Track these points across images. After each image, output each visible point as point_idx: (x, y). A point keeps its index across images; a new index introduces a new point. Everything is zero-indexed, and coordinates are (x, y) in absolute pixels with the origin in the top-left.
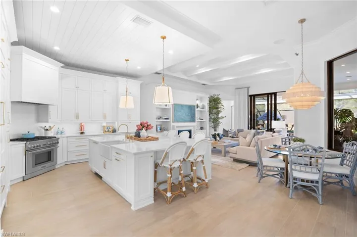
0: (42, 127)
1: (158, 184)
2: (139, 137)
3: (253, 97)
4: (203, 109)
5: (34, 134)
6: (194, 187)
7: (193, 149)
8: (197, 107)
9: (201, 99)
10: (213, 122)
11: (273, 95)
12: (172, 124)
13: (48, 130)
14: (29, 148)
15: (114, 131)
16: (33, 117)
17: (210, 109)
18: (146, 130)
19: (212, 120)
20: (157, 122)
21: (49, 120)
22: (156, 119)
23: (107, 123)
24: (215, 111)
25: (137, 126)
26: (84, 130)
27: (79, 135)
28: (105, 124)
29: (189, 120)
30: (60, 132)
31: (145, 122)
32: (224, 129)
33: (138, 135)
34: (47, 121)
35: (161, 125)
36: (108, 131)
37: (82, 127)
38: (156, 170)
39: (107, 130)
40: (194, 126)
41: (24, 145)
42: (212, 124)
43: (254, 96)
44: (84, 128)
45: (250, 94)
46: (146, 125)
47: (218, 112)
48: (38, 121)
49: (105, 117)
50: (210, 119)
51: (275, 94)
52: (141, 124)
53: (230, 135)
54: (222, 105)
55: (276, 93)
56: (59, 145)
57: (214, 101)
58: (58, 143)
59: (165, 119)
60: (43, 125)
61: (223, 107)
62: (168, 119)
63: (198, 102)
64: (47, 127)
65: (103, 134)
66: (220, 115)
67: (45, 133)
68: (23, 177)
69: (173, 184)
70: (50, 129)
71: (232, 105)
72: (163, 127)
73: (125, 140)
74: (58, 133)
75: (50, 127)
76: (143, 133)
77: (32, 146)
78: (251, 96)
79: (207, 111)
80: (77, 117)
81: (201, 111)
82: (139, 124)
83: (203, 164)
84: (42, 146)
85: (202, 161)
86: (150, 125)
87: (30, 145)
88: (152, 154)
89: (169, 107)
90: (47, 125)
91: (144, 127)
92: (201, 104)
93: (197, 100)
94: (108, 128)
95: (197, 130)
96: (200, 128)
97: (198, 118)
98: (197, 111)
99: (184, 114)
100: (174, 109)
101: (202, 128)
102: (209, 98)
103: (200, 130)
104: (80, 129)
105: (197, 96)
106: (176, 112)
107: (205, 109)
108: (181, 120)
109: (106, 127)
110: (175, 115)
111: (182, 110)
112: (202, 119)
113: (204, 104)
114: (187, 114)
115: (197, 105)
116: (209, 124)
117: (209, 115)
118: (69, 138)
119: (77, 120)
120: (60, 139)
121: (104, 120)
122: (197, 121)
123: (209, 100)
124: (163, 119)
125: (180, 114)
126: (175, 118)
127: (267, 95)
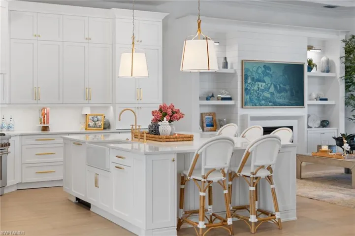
1: (186, 213)
2: (157, 133)
4: (328, 71)
6: (250, 223)
7: (248, 154)
8: (310, 69)
9: (323, 47)
12: (241, 112)
15: (107, 126)
18: (170, 121)
19: (353, 102)
20: (201, 106)
22: (201, 99)
23: (92, 108)
25: (153, 113)
26: (48, 123)
27: (41, 132)
28: (87, 111)
29: (286, 101)
30: (6, 126)
31: (168, 105)
33: (154, 131)
35: (213, 114)
36: (95, 126)
37: (44, 117)
38: (183, 187)
39: (92, 124)
40: (299, 119)
44: (48, 119)
46: (169, 111)
49: (88, 95)
52: (161, 110)
56: (10, 149)
58: (9, 145)
59: (223, 99)
62: (230, 99)
63: (312, 55)
69: (213, 217)
72: (217, 118)
73: (130, 140)
74: (2, 127)
76: (165, 126)
79: (338, 76)
80: (36, 96)
81: (324, 78)
82: (157, 109)
83: (272, 183)
85: (269, 178)
86: (177, 112)
88: (175, 157)
89: (232, 71)
91: (165, 115)
92: (324, 59)
93: (310, 48)
94: (95, 119)
95: (309, 127)
96: (319, 122)
97: (314, 96)
98: (309, 77)
99: (272, 86)
100: (245, 75)
101: (324, 124)
102: (344, 41)
103: (319, 127)
104: (41, 120)
105: (309, 39)
106: (249, 81)
107: (335, 72)
108: (263, 102)
109: (91, 117)
110: (249, 88)
111: (266, 76)
112: (326, 100)
113: (330, 59)
114: (281, 85)
115: (310, 62)
116: (346, 110)
117: (347, 88)
118: (24, 137)
119: (35, 102)
120: (12, 138)
121: (87, 102)
122: (308, 105)
123: (345, 49)
124: (218, 99)
125: (260, 87)
126: (248, 97)
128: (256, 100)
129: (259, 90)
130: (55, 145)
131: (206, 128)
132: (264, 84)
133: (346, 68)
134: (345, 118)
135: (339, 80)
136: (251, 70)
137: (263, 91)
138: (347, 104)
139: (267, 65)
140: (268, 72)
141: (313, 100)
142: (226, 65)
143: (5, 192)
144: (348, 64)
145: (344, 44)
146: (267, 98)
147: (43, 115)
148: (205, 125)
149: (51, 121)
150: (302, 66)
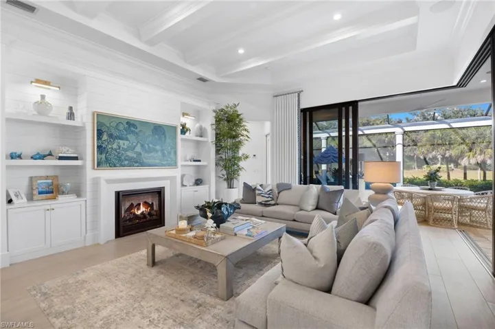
3: (308, 113)
4: (201, 136)
8: (183, 132)
9: (198, 115)
10: (225, 167)
11: (351, 108)
17: (219, 137)
19: (222, 163)
24: (230, 141)
29: (156, 161)
32: (244, 183)
35: (54, 178)
42: (224, 172)
45: (303, 106)
47: (236, 146)
50: (219, 160)
51: (355, 105)
53: (259, 199)
54: (245, 130)
55: (357, 102)
57: (228, 121)
59: (61, 158)
61: (245, 133)
62: (76, 158)
63: (189, 122)
66: (241, 153)
71: (266, 133)
78: (304, 111)
79: (210, 141)
81: (198, 142)
89: (80, 124)
92: (198, 125)
93: (184, 114)
95: (183, 185)
96: (194, 181)
97: (188, 158)
98: (182, 139)
99: (139, 145)
100: (98, 130)
101: (198, 182)
102: (215, 111)
103: (194, 185)
105: (183, 104)
106: (105, 137)
107: (207, 137)
108: (126, 162)
110: (104, 146)
111: (130, 134)
112: (200, 161)
113: (203, 126)
114: (151, 146)
115: (183, 126)
116: (216, 171)
117: (217, 152)
122: (182, 166)
123: (216, 118)
125: (122, 146)
126: (103, 156)
127: (337, 110)
128: (116, 159)
129: (119, 149)
131: (37, 197)
132: (126, 143)
133: (217, 134)
134: (216, 176)
135: (211, 144)
136: (108, 125)
137: (126, 150)
139: (131, 122)
140: (132, 129)
141: (188, 161)
144: (219, 132)
145: (214, 114)
146: (132, 158)
148: (36, 192)
150: (175, 128)
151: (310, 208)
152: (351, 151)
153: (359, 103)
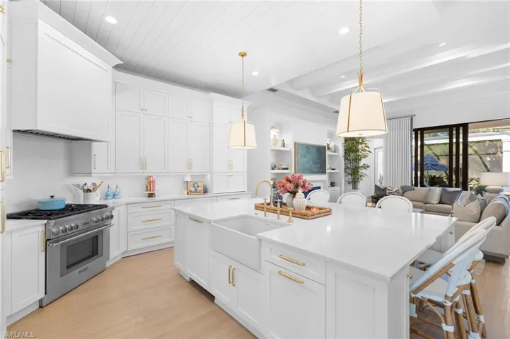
0: (78, 186)
3: (419, 132)
4: (335, 152)
5: (63, 200)
8: (328, 150)
10: (351, 174)
11: (461, 128)
13: (90, 191)
14: (54, 234)
16: (60, 165)
17: (346, 152)
19: (349, 171)
20: (271, 173)
21: (93, 171)
22: (269, 168)
23: (192, 176)
24: (353, 155)
26: (154, 190)
27: (146, 199)
28: (189, 179)
29: (317, 170)
30: (111, 194)
32: (376, 185)
34: (90, 174)
36: (196, 191)
37: (150, 185)
39: (193, 189)
40: (323, 181)
41: (43, 228)
42: (350, 177)
43: (423, 130)
44: (154, 186)
45: (415, 127)
47: (359, 158)
48: (72, 172)
49: (190, 166)
50: (346, 168)
51: (465, 126)
52: (288, 180)
54: (367, 146)
55: (467, 124)
56: (113, 221)
57: (352, 140)
58: (112, 217)
60: (81, 180)
61: (367, 149)
62: (287, 169)
63: (329, 141)
64: (89, 186)
65: (186, 196)
66: (361, 164)
67: (85, 198)
68: (41, 301)
70: (95, 189)
71: (376, 147)
74: (107, 196)
75: (94, 184)
77: (61, 228)
78: (416, 131)
79: (341, 155)
80: (143, 165)
84: (80, 228)
87: (56, 226)
89: (288, 149)
90: (89, 182)
94: (195, 185)
96: (330, 183)
97: (330, 167)
98: (328, 155)
99: (311, 160)
100: (297, 152)
101: (333, 184)
103: (330, 186)
104: (147, 187)
106: (299, 156)
107: (339, 152)
108: (306, 171)
109: (192, 184)
110: (299, 161)
111: (308, 153)
112: (335, 169)
113: (336, 144)
114: (315, 160)
115: (328, 145)
116: (345, 176)
118: (130, 206)
119: (142, 171)
120: (115, 209)
121: (189, 171)
122: (328, 173)
124: (279, 169)
125: (305, 161)
126: (298, 167)
127: (448, 129)
130: (161, 212)
133: (345, 150)
134: (345, 180)
137: (306, 164)
138: (345, 172)
139: (308, 146)
140: (309, 150)
141: (330, 169)
142: (284, 145)
143: (107, 266)
146: (308, 168)
147: (149, 183)
149: (156, 188)
150: (325, 148)
151: (435, 202)
152: (461, 157)
153: (469, 125)
